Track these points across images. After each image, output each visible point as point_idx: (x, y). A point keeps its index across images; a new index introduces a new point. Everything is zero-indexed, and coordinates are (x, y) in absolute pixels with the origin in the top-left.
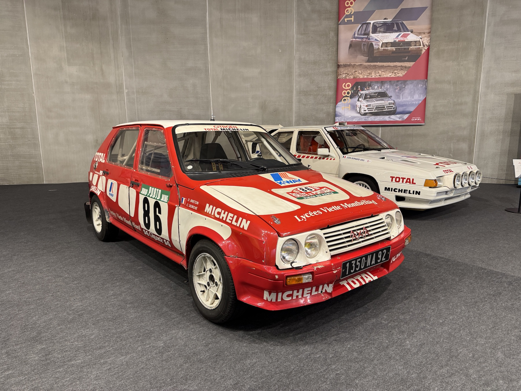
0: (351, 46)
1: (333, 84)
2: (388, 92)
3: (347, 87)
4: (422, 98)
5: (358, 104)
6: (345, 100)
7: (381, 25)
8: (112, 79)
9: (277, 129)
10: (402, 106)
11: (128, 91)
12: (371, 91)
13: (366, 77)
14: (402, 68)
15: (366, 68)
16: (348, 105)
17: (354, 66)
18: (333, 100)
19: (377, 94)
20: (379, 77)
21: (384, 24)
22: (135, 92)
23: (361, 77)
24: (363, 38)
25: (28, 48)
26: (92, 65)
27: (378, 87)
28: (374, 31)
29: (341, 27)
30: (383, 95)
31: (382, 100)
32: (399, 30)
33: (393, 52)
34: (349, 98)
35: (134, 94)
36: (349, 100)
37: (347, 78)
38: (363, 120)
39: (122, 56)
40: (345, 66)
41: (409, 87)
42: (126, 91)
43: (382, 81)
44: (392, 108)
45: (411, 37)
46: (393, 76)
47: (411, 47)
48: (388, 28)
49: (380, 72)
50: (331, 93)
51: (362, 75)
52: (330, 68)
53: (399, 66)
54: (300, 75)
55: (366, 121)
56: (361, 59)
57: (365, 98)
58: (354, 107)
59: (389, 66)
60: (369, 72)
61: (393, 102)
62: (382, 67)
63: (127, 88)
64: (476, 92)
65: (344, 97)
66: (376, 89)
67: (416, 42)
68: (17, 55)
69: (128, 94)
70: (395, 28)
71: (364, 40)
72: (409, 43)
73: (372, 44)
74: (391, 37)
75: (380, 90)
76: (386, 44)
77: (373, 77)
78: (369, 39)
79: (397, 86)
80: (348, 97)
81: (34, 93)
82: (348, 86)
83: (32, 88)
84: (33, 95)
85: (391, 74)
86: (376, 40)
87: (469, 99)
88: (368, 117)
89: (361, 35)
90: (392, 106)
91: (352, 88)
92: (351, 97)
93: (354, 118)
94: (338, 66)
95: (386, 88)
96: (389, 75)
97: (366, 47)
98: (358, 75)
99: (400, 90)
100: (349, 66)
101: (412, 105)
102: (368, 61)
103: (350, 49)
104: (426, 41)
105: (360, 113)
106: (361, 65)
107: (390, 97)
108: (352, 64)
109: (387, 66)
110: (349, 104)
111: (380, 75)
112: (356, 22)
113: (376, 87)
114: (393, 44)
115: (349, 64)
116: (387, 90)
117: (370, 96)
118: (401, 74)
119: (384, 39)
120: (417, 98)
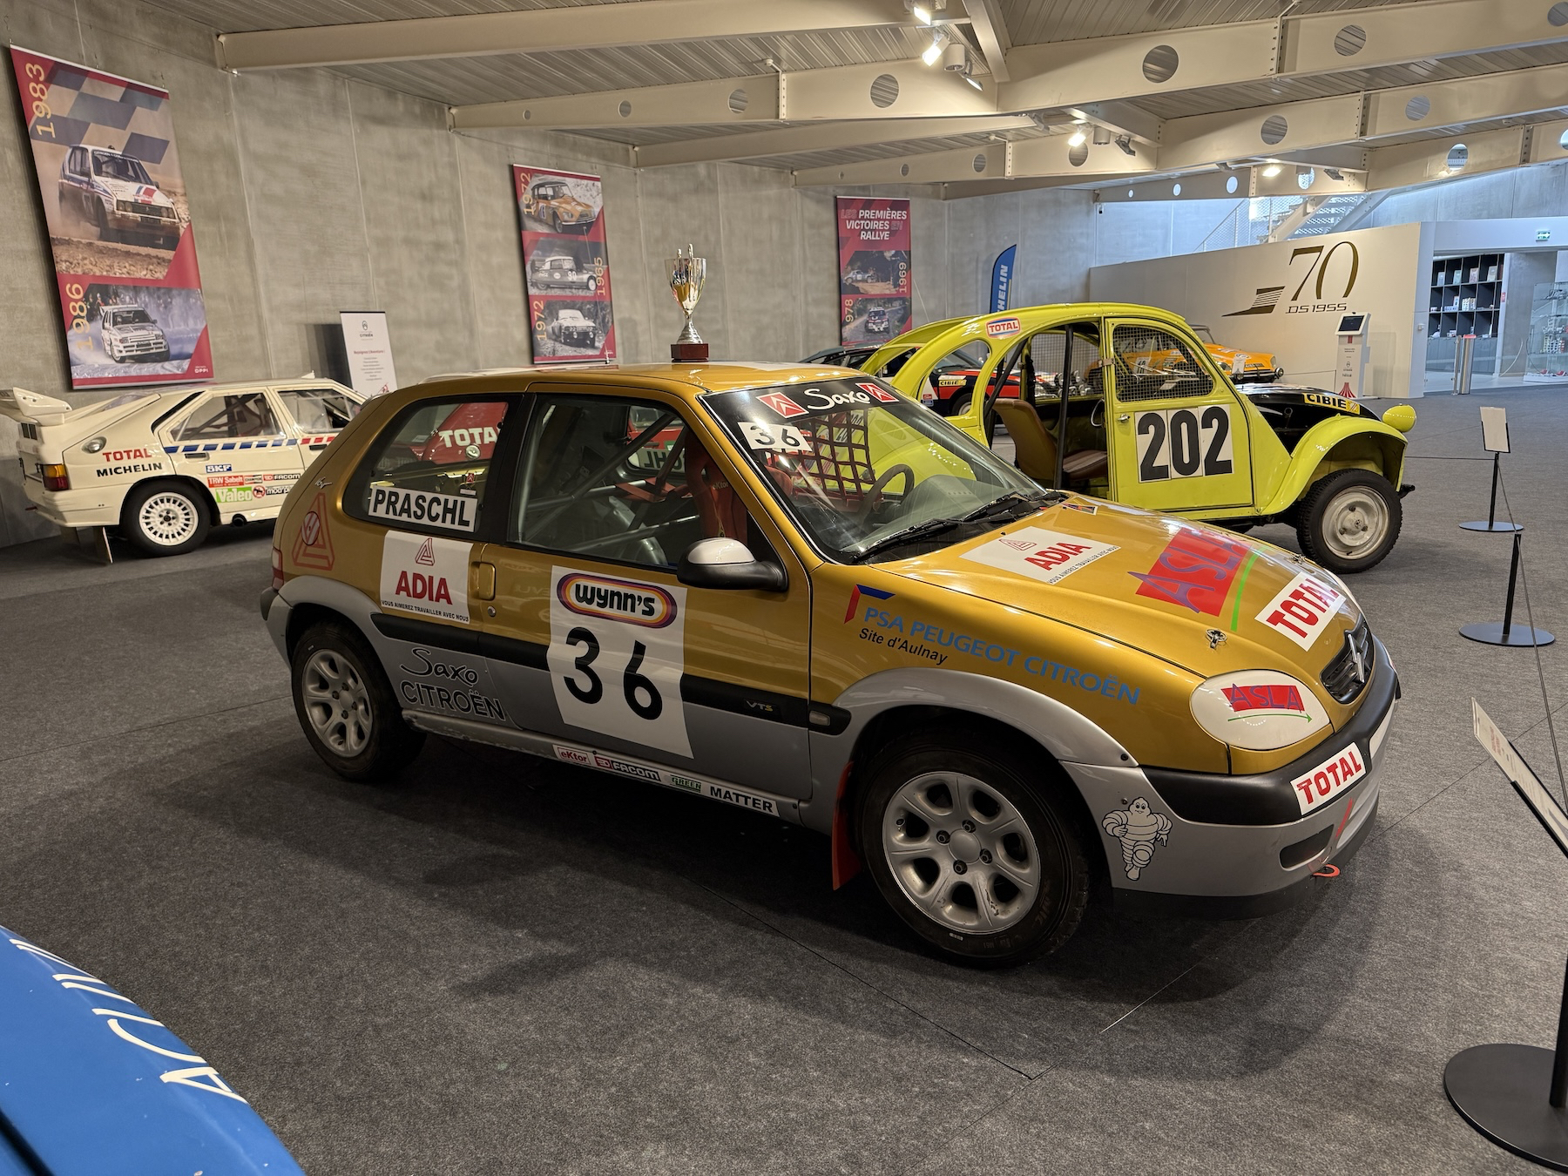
0: (62, 195)
2: (148, 311)
3: (74, 294)
4: (201, 327)
5: (105, 334)
6: (78, 325)
7: (106, 159)
10: (177, 341)
12: (121, 307)
13: (105, 273)
14: (159, 261)
15: (101, 252)
16: (87, 337)
17: (78, 245)
19: (132, 315)
20: (128, 276)
21: (112, 158)
23: (97, 272)
24: (81, 182)
27: (131, 299)
28: (99, 172)
29: (34, 143)
30: (141, 317)
31: (143, 328)
32: (136, 179)
33: (138, 224)
34: (85, 321)
36: (88, 327)
37: (72, 272)
38: (121, 374)
40: (62, 242)
41: (178, 303)
43: (136, 286)
44: (162, 345)
45: (159, 199)
46: (148, 277)
47: (164, 219)
48: (122, 168)
49: (127, 265)
50: (40, 305)
51: (97, 268)
53: (154, 257)
55: (128, 375)
56: (87, 231)
57: (115, 323)
58: (99, 344)
59: (139, 254)
60: (108, 263)
61: (161, 334)
62: (128, 254)
64: (260, 318)
65: (76, 317)
66: (129, 302)
67: (167, 208)
70: (131, 173)
71: (85, 186)
72: (158, 210)
73: (99, 199)
74: (128, 191)
75: (134, 307)
76: (122, 204)
77: (118, 275)
78: (92, 186)
79: (159, 298)
80: (83, 317)
82: (78, 291)
85: (145, 272)
86: (105, 191)
88: (129, 367)
89: (75, 172)
90: (161, 343)
91: (86, 297)
92: (89, 319)
93: (105, 368)
94: (48, 242)
95: (143, 302)
96: (142, 274)
97: (90, 204)
98: (91, 267)
99: (166, 307)
101: (190, 340)
102: (102, 237)
103: (63, 204)
104: (183, 211)
105: (112, 357)
106: (91, 244)
107: (154, 322)
108: (75, 240)
109: (135, 254)
110: (89, 335)
111: (128, 273)
112: (58, 141)
113: (127, 299)
114: (136, 207)
115: (67, 238)
116: (146, 306)
117: (122, 317)
118: (161, 273)
119: (118, 191)
120: (193, 327)
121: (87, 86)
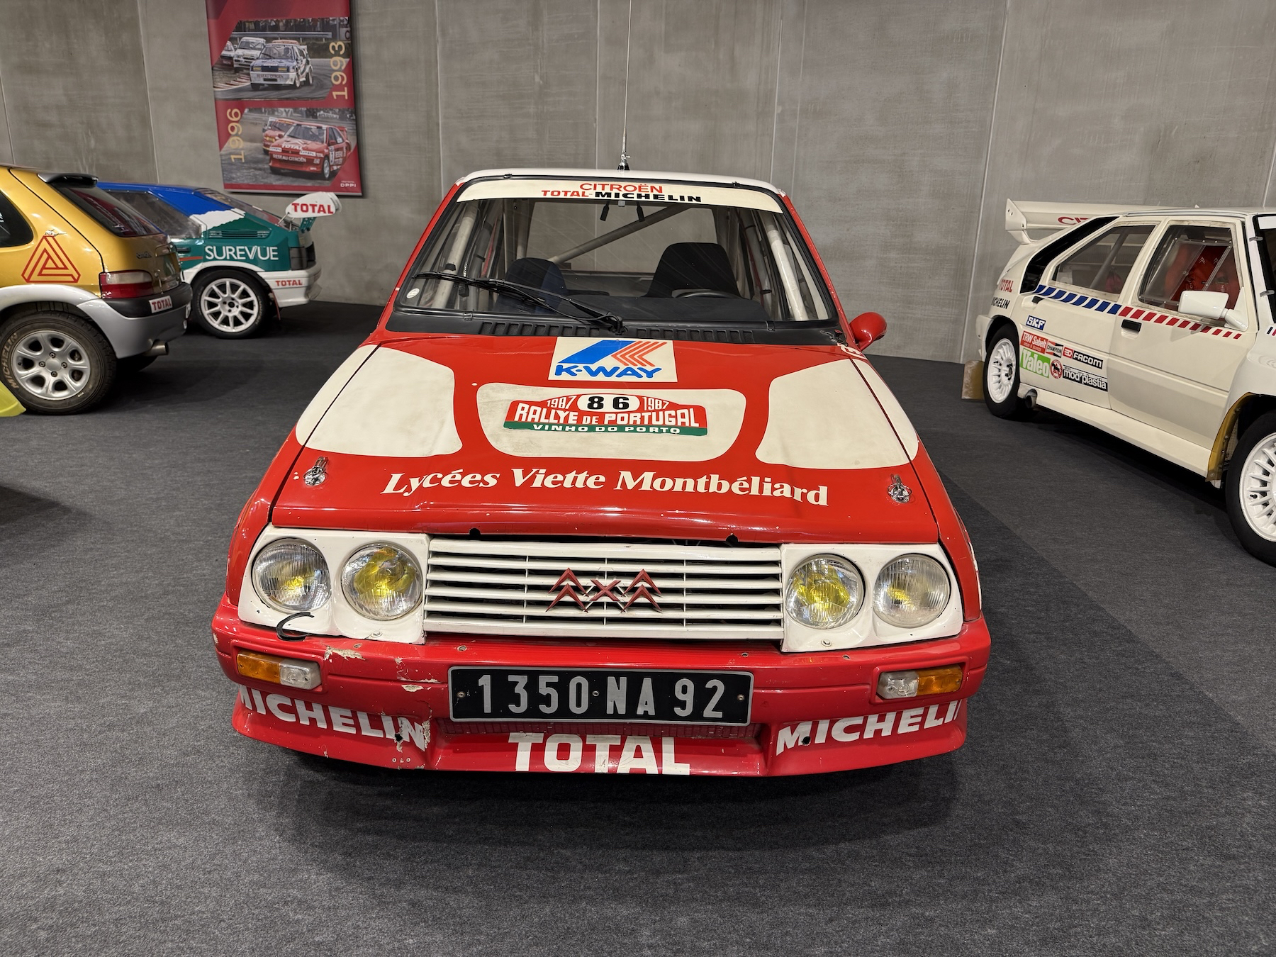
8: (750, 80)
9: (1117, 217)
11: (782, 111)
22: (798, 113)
25: (597, 17)
26: (713, 46)
35: (796, 118)
39: (782, 18)
42: (778, 109)
63: (781, 103)
68: (576, 36)
69: (781, 115)
81: (595, 122)
83: (595, 110)
84: (594, 124)
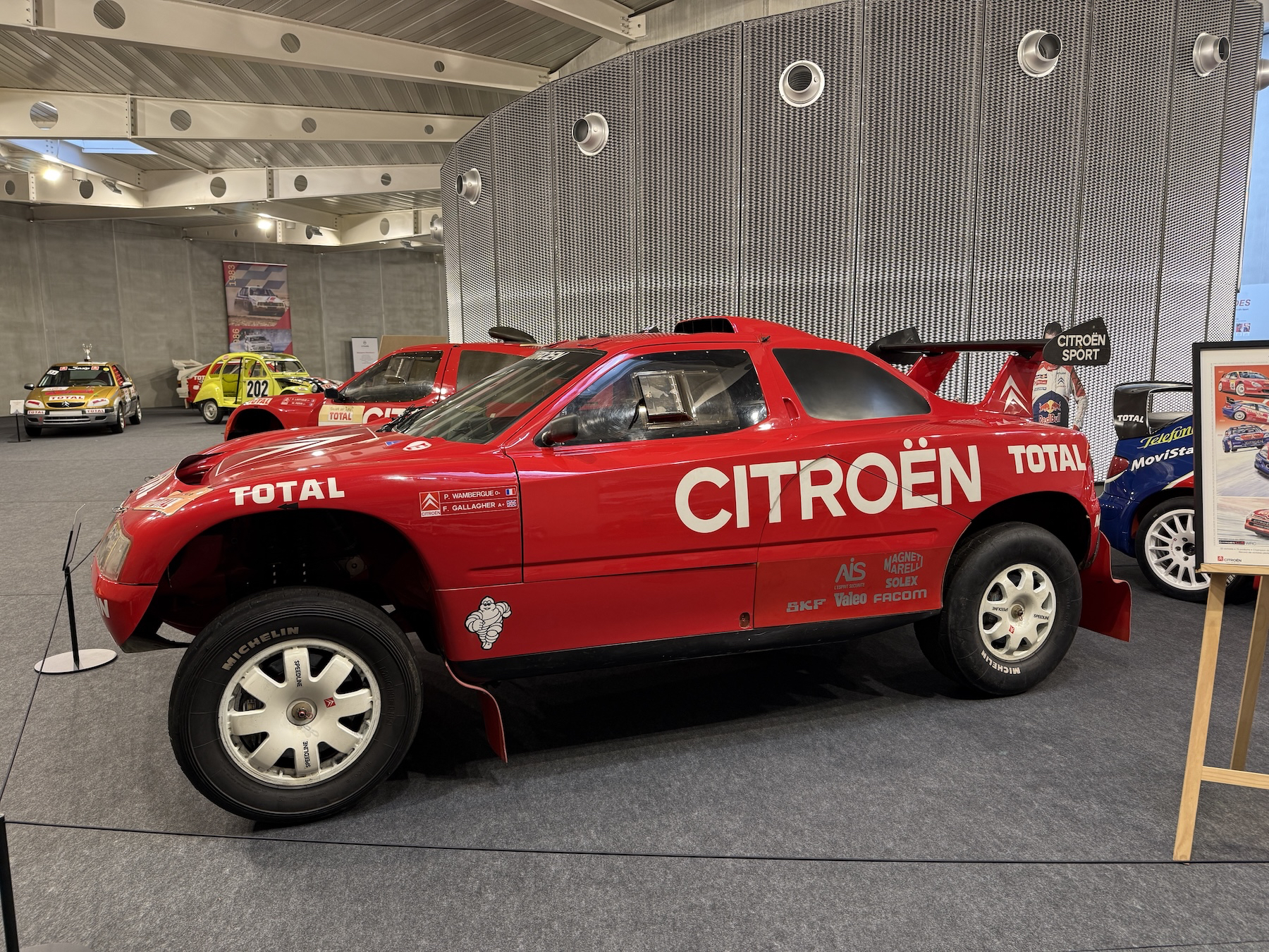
0: (236, 303)
1: (224, 329)
2: (266, 337)
3: (236, 333)
4: (289, 342)
5: (246, 344)
6: (235, 341)
7: (255, 290)
10: (277, 347)
12: (254, 336)
13: (249, 325)
14: (274, 321)
15: (249, 319)
16: (238, 345)
17: (239, 317)
18: (226, 341)
21: (258, 290)
23: (246, 325)
27: (259, 333)
28: (252, 294)
29: (227, 288)
30: (262, 339)
31: (263, 342)
32: (268, 295)
33: (266, 309)
36: (238, 341)
37: (236, 325)
40: (233, 316)
41: (280, 334)
43: (261, 329)
45: (277, 300)
46: (268, 326)
47: (278, 307)
48: (261, 292)
49: (259, 322)
50: (224, 335)
51: (246, 324)
52: (221, 317)
53: (271, 319)
54: (197, 321)
56: (244, 313)
57: (251, 341)
59: (264, 319)
60: (251, 322)
62: (260, 319)
64: (322, 339)
65: (235, 339)
66: (257, 334)
67: (280, 303)
70: (266, 293)
71: (245, 299)
72: (276, 304)
73: (251, 303)
74: (264, 299)
75: (260, 336)
76: (261, 303)
77: (254, 326)
78: (248, 299)
79: (271, 332)
82: (237, 331)
86: (254, 300)
87: (318, 343)
89: (242, 295)
91: (240, 333)
92: (240, 339)
94: (228, 317)
95: (264, 334)
96: (265, 325)
97: (247, 304)
98: (243, 323)
99: (274, 336)
100: (236, 316)
101: (283, 346)
102: (250, 314)
103: (236, 305)
104: (287, 303)
106: (244, 317)
111: (259, 325)
112: (237, 286)
114: (266, 304)
117: (254, 339)
118: (273, 325)
119: (258, 300)
120: (286, 342)
121: (251, 269)
